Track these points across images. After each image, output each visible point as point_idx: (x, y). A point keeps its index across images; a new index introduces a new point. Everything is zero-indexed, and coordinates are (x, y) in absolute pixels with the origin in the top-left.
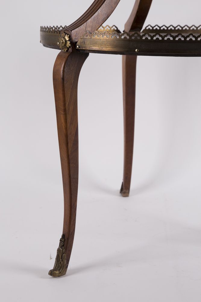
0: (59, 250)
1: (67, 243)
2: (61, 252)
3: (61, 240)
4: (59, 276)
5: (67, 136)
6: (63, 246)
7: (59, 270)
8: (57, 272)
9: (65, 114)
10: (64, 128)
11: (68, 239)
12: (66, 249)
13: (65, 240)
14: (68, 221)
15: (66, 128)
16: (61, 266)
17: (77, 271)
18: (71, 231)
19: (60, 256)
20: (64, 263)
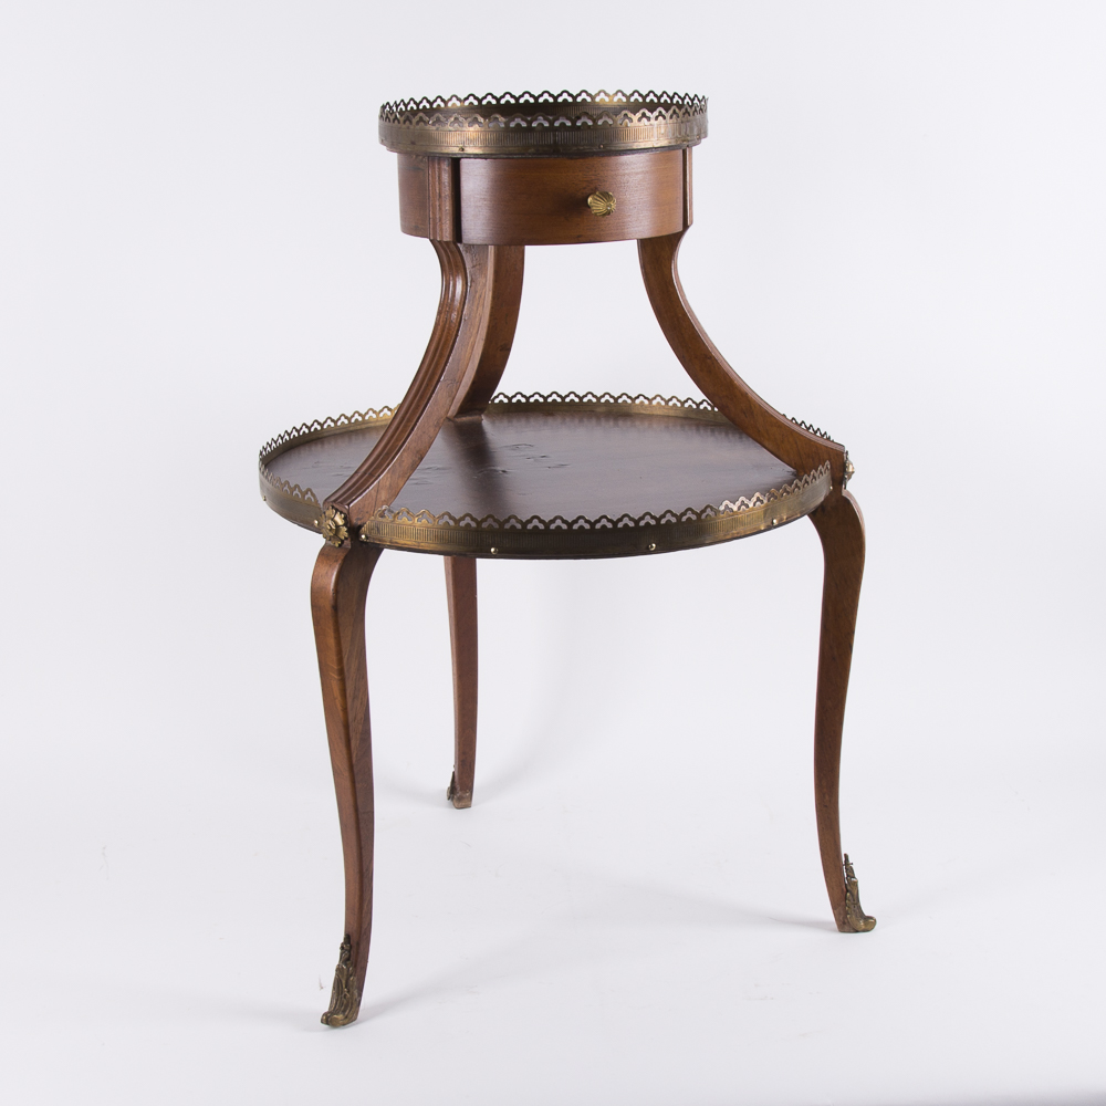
0: (339, 970)
1: (358, 953)
2: (345, 973)
3: (342, 948)
4: (344, 1025)
5: (346, 726)
6: (348, 959)
7: (344, 1011)
8: (340, 1016)
9: (343, 681)
10: (340, 708)
11: (358, 944)
12: (355, 966)
13: (351, 947)
14: (357, 905)
15: (345, 710)
16: (348, 1002)
17: (382, 1009)
18: (365, 926)
19: (344, 982)
20: (352, 995)
